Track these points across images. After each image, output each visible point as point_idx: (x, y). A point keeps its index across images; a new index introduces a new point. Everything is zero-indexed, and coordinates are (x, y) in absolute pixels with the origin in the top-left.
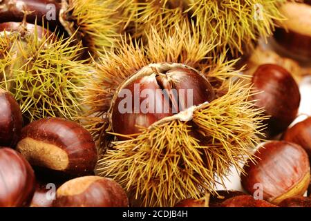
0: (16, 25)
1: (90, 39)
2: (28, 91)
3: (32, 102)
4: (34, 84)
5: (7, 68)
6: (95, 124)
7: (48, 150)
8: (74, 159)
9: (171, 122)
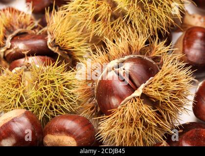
0: (22, 60)
1: (72, 53)
2: (41, 102)
3: (46, 107)
4: (43, 97)
5: (24, 91)
6: (89, 109)
7: (62, 140)
8: (80, 140)
9: (131, 99)
